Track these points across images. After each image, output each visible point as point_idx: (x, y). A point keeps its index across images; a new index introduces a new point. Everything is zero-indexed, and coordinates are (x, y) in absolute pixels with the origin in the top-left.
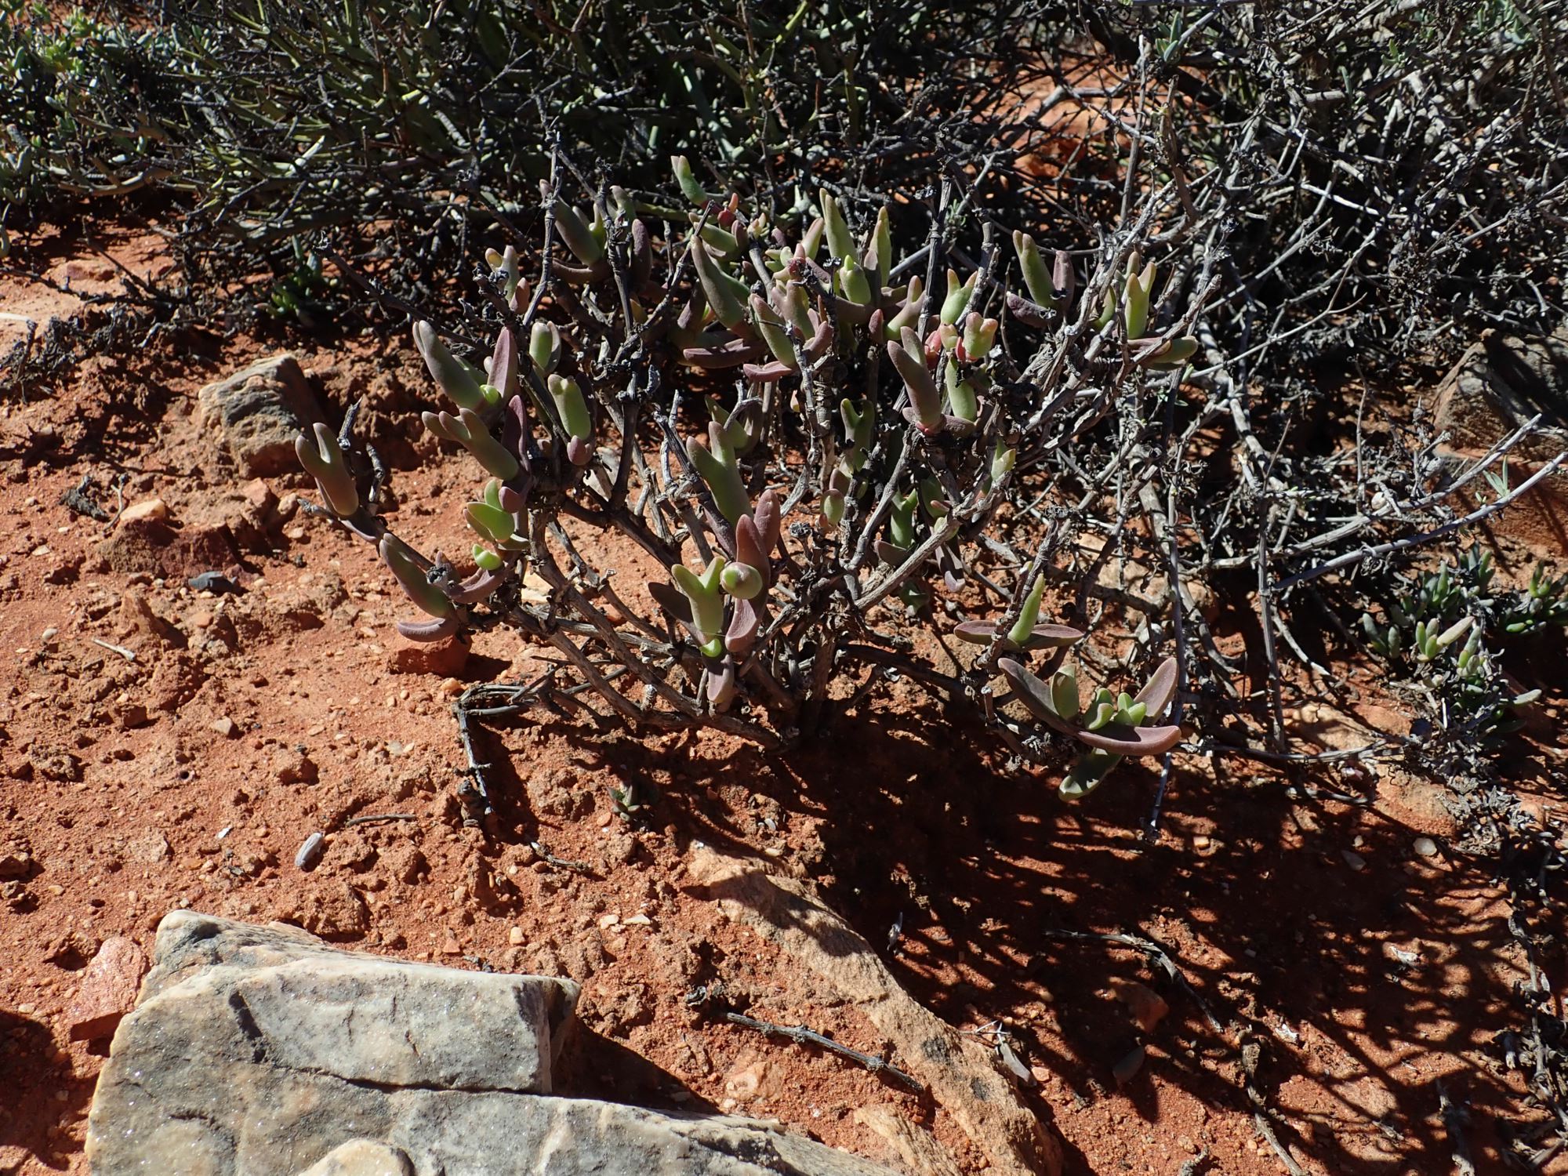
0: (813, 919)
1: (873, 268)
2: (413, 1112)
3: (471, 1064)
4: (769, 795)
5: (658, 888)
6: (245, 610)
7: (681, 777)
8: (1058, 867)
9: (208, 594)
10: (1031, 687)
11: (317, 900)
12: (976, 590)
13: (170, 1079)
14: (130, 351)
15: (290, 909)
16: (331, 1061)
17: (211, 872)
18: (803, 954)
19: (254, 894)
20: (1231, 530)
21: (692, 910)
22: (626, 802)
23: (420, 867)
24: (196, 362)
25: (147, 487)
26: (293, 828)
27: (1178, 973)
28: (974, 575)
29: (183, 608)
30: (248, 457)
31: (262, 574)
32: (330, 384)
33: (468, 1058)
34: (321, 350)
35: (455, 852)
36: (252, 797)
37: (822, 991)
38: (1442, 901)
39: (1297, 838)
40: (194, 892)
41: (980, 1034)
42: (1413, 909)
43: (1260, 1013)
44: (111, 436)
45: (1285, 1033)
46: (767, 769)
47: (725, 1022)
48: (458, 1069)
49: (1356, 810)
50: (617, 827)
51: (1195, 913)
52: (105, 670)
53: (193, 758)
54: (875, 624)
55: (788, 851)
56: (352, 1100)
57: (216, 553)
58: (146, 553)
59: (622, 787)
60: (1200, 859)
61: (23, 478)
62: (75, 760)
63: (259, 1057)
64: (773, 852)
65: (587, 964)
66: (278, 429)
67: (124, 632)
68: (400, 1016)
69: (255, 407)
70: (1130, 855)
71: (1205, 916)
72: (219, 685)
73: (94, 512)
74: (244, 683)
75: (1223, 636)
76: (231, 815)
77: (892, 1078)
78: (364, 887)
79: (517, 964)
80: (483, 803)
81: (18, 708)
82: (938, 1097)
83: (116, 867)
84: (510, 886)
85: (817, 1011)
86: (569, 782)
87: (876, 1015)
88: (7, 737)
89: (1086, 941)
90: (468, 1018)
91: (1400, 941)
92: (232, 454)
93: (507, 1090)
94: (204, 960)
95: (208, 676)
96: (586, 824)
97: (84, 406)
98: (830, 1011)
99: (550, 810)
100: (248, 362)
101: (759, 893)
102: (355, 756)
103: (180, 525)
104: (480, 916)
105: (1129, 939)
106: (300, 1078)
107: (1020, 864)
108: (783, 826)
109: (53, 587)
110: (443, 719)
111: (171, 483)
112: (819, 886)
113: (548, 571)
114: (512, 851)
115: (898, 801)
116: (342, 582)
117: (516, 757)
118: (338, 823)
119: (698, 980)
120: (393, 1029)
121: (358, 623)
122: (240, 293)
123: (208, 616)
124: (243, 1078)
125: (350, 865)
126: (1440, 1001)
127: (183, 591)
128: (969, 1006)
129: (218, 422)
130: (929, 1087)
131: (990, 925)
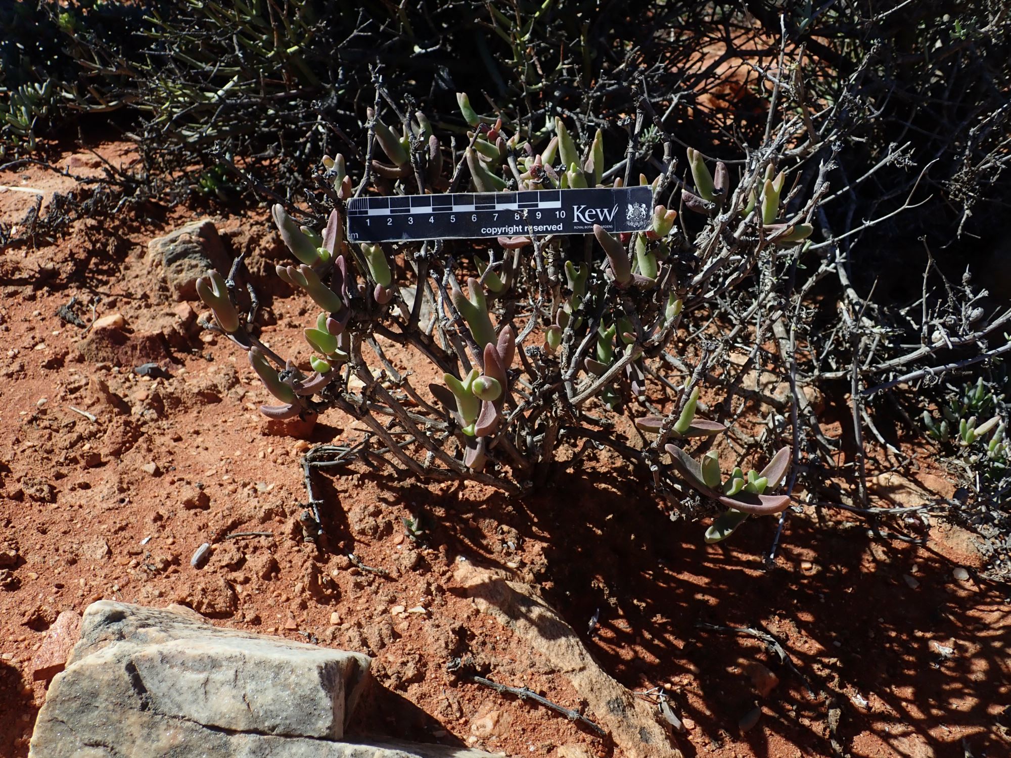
0: (536, 612)
1: (591, 172)
2: (247, 749)
3: (286, 718)
4: (511, 526)
5: (433, 588)
6: (170, 389)
7: (453, 512)
8: (707, 580)
9: (147, 378)
10: (687, 464)
11: (203, 590)
12: (660, 387)
13: (84, 720)
14: (106, 215)
15: (184, 595)
16: (192, 712)
17: (135, 567)
18: (529, 637)
19: (162, 583)
20: (835, 352)
21: (455, 603)
22: (414, 528)
23: (273, 568)
24: (149, 223)
25: (112, 305)
26: (191, 539)
27: (787, 657)
28: (658, 378)
29: (130, 387)
30: (179, 287)
31: (184, 365)
32: (235, 240)
33: (285, 714)
34: (231, 216)
35: (297, 559)
36: (165, 517)
37: (540, 662)
38: (971, 613)
39: (872, 565)
40: (123, 581)
41: (648, 695)
42: (951, 617)
43: (842, 686)
44: (91, 271)
45: (859, 701)
46: (510, 508)
47: (473, 683)
48: (278, 721)
49: (913, 547)
50: (407, 545)
51: (800, 615)
52: (76, 427)
53: (129, 489)
54: (589, 409)
55: (522, 564)
56: (206, 739)
57: (154, 351)
58: (109, 350)
59: (412, 519)
60: (805, 577)
61: (33, 298)
62: (52, 488)
63: (144, 707)
64: (511, 565)
65: (382, 639)
66: (198, 269)
67: (90, 402)
68: (240, 683)
69: (184, 254)
70: (757, 573)
71: (807, 617)
72: (150, 440)
73: (76, 322)
74: (167, 439)
75: (827, 423)
76: (151, 529)
77: (585, 726)
78: (235, 581)
79: (334, 638)
80: (317, 526)
81: (18, 452)
82: (617, 740)
83: (73, 562)
84: (333, 584)
85: (536, 677)
86: (376, 513)
87: (576, 681)
88: (9, 471)
89: (723, 632)
90: (285, 686)
91: (941, 639)
92: (169, 285)
93: (311, 737)
94: (113, 637)
95: (143, 434)
96: (387, 542)
97: (74, 251)
98: (544, 677)
99: (362, 532)
100: (183, 223)
101: (500, 594)
102: (235, 491)
103: (131, 331)
104: (311, 604)
105: (753, 632)
106: (171, 722)
107: (681, 577)
108: (520, 547)
109: (47, 371)
110: (295, 468)
111: (128, 303)
112: (543, 589)
113: (363, 373)
114: (336, 559)
115: (599, 532)
116: (236, 372)
117: (342, 495)
118: (221, 537)
119: (456, 653)
120: (234, 692)
121: (244, 400)
122: (180, 178)
123: (146, 393)
124: (133, 720)
125: (227, 566)
126: (967, 683)
127: (131, 376)
128: (642, 675)
129: (160, 263)
130: (610, 733)
131: (658, 619)
